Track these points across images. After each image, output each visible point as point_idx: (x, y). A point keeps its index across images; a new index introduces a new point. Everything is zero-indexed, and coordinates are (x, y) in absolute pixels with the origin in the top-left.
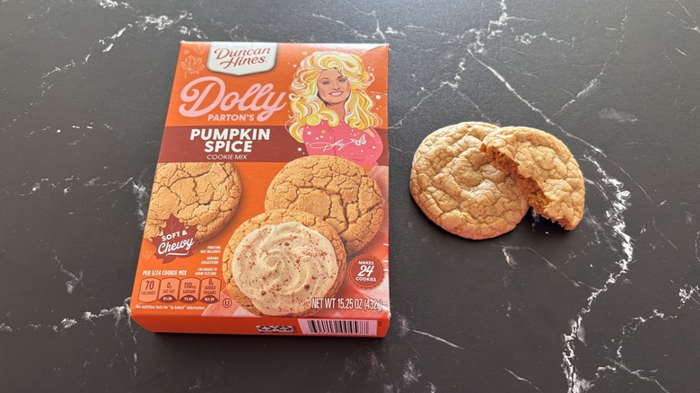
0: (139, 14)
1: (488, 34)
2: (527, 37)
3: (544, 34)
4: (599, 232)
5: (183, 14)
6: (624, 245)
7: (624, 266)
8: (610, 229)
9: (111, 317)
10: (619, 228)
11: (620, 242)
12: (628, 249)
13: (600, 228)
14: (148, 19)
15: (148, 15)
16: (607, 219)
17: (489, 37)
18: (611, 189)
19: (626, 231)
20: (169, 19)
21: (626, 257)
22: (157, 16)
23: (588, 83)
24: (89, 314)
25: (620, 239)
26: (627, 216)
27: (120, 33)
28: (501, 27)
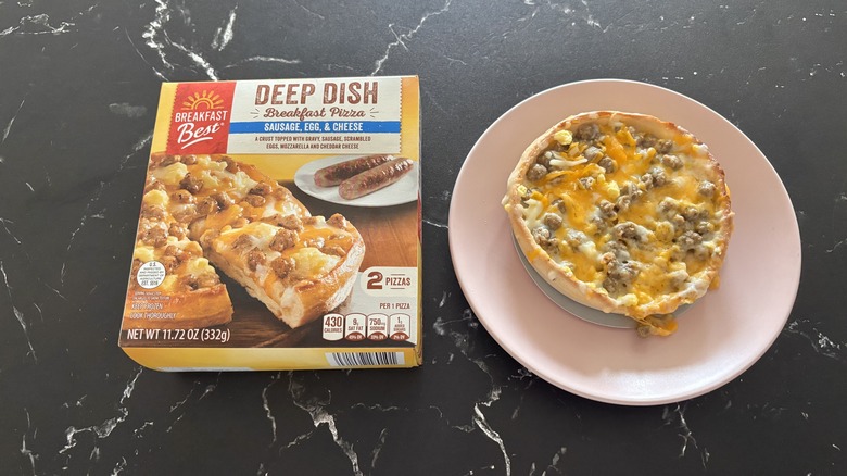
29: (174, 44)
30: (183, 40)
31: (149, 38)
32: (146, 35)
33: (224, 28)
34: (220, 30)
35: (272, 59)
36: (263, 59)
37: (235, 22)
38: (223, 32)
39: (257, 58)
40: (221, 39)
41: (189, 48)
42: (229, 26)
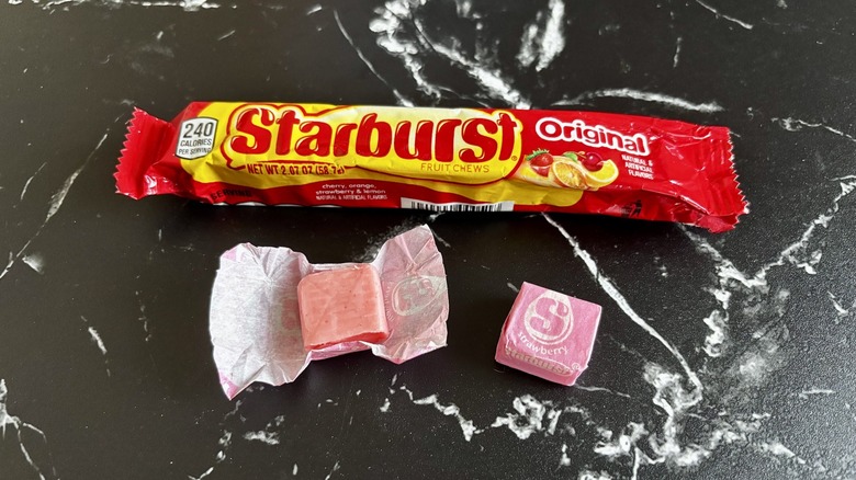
29: (440, 49)
30: (456, 43)
31: (385, 33)
32: (376, 26)
33: (542, 27)
34: (533, 31)
35: (656, 98)
36: (636, 95)
37: (564, 19)
38: (540, 34)
39: (623, 92)
40: (536, 46)
41: (470, 57)
42: (554, 25)
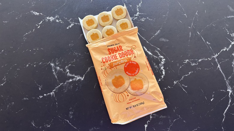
0: (45, 16)
1: (134, 18)
2: (143, 19)
3: (148, 18)
4: (158, 69)
5: (56, 16)
6: (163, 72)
7: (163, 77)
8: (160, 68)
9: (50, 95)
10: (162, 68)
11: (162, 71)
12: (164, 73)
13: (158, 68)
14: (48, 18)
15: (48, 17)
16: (159, 66)
17: (134, 20)
18: (161, 59)
19: (164, 69)
20: (53, 18)
21: (163, 75)
22: (50, 17)
23: (158, 31)
24: (45, 95)
25: (162, 70)
26: (164, 65)
27: (41, 22)
28: (137, 17)
